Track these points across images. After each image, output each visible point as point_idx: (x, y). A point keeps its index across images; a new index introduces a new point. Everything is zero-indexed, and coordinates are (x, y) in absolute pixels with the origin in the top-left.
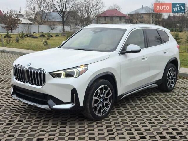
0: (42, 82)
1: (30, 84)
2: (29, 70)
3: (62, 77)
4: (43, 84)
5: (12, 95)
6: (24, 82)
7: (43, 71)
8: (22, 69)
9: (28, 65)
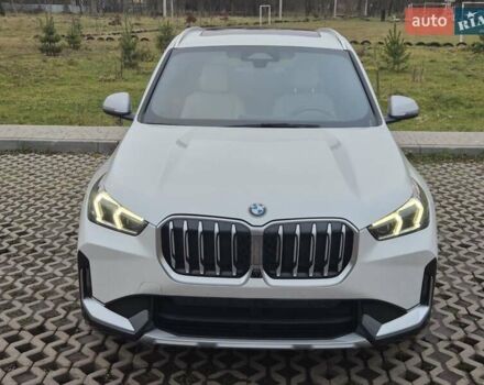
0: (340, 264)
1: (273, 276)
2: (281, 232)
3: (397, 231)
4: (340, 269)
5: (147, 335)
6: (234, 274)
7: (344, 227)
8: (234, 230)
9: (255, 212)
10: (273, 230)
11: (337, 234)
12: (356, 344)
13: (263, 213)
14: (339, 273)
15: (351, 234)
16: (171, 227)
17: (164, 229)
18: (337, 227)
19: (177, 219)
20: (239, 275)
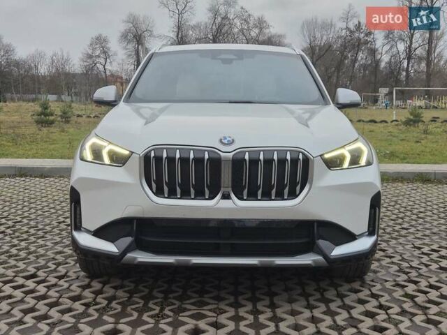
0: (298, 188)
1: (241, 198)
2: (247, 157)
3: (346, 165)
4: (298, 193)
5: (130, 255)
6: (207, 197)
7: (301, 154)
8: (207, 156)
9: (225, 141)
10: (240, 156)
11: (295, 161)
12: (314, 261)
13: (232, 142)
14: (297, 196)
15: (306, 161)
16: (152, 154)
17: (147, 158)
18: (295, 156)
19: (158, 149)
20: (211, 198)
